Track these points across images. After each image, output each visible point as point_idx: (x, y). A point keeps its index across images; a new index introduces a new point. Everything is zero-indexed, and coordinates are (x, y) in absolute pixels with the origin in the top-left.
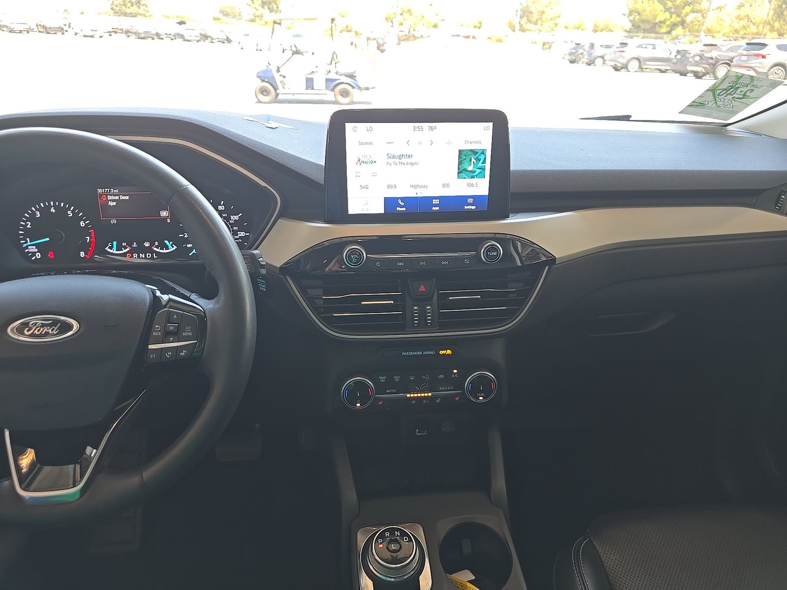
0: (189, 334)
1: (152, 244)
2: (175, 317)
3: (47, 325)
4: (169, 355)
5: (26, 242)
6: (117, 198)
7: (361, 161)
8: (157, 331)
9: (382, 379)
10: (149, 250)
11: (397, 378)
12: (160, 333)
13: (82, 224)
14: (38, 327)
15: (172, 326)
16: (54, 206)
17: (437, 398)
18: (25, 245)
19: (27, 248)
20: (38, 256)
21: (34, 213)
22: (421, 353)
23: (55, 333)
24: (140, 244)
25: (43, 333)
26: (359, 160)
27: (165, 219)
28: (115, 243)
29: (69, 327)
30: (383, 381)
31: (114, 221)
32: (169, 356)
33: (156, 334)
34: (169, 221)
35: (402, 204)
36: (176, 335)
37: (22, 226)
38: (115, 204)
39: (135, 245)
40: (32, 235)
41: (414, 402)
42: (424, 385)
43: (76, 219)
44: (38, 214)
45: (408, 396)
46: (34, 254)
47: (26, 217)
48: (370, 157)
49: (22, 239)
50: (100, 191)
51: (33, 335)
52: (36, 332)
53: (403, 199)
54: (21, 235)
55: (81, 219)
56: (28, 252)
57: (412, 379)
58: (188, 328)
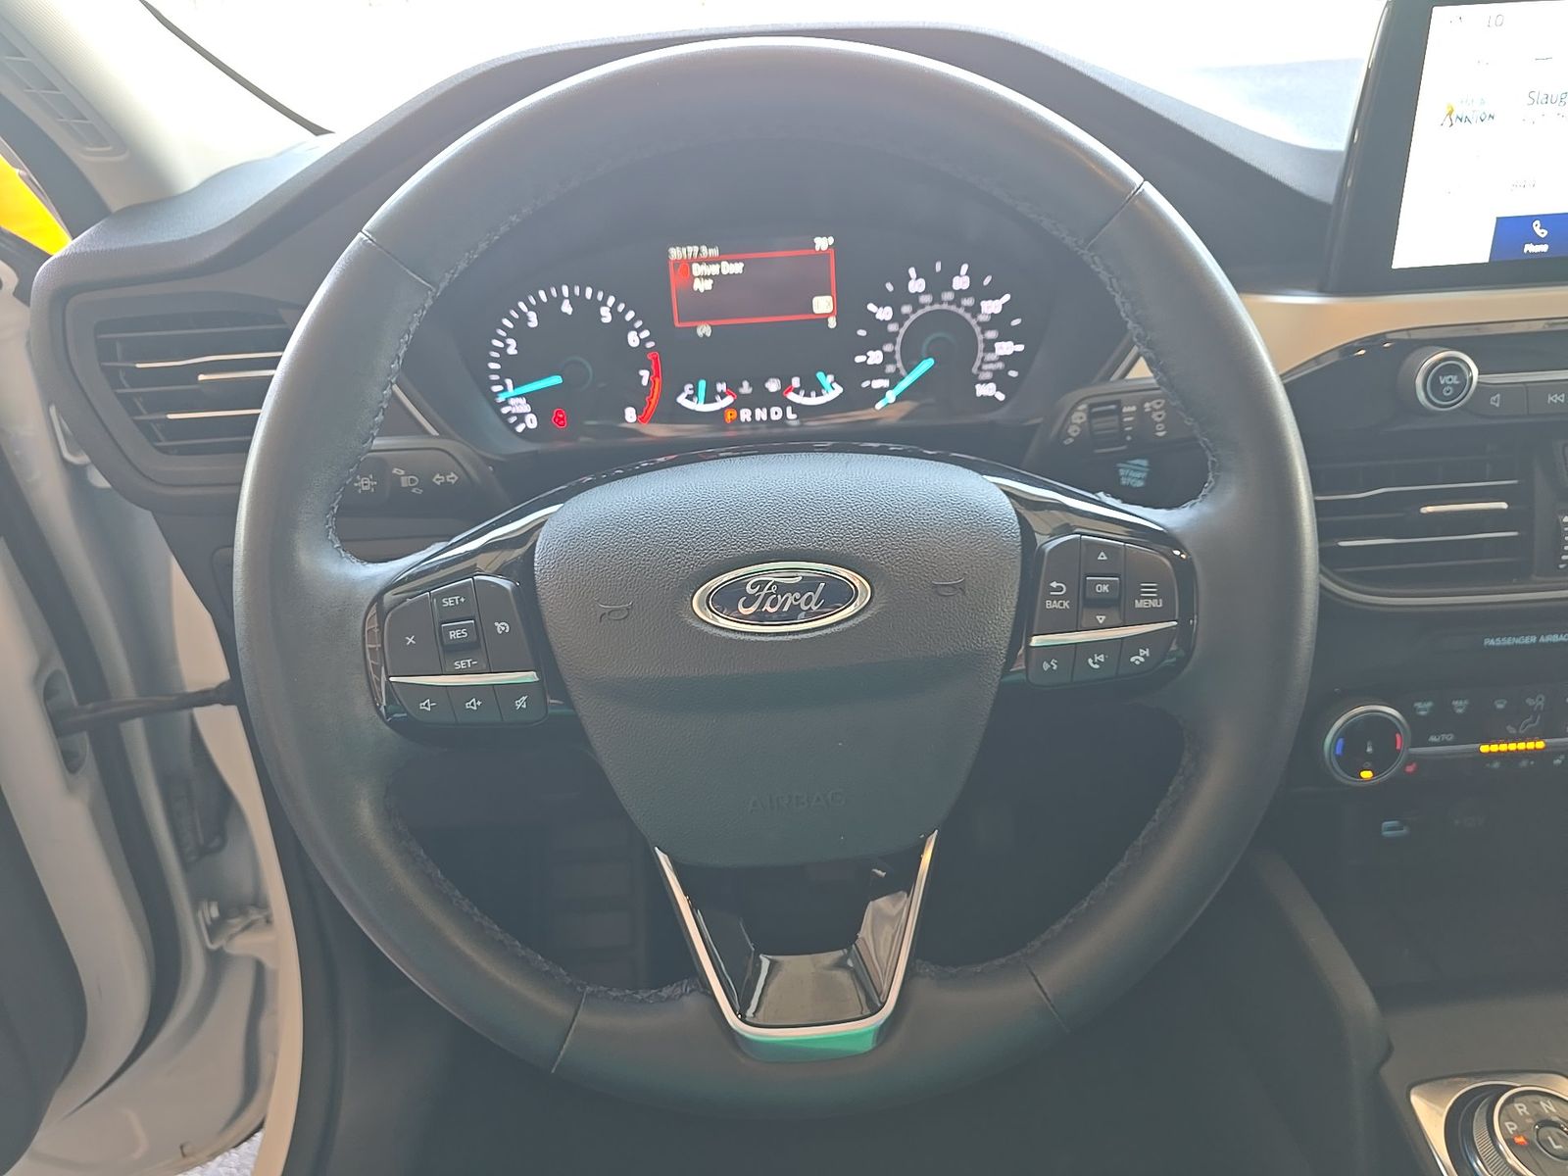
0: (1154, 603)
1: (786, 386)
2: (1102, 557)
3: (792, 588)
4: (1099, 662)
5: (505, 389)
6: (714, 269)
7: (1454, 117)
8: (1058, 598)
9: (1423, 708)
10: (779, 399)
11: (1460, 706)
12: (1066, 604)
13: (633, 339)
14: (772, 594)
15: (1103, 583)
16: (572, 297)
17: (1556, 755)
18: (501, 399)
19: (506, 403)
20: (532, 422)
21: (524, 317)
22: (1533, 639)
23: (815, 608)
24: (758, 384)
25: (786, 609)
26: (1450, 114)
27: (824, 318)
28: (702, 384)
29: (847, 595)
30: (1423, 713)
31: (704, 330)
32: (1097, 666)
33: (1056, 605)
34: (832, 323)
35: (1542, 233)
36: (1120, 607)
37: (496, 349)
38: (709, 287)
39: (746, 388)
40: (517, 371)
41: (1496, 765)
42: (1531, 723)
43: (620, 326)
44: (533, 322)
45: (1484, 749)
46: (521, 417)
47: (505, 328)
48: (1483, 102)
49: (497, 383)
50: (675, 253)
51: (760, 617)
52: (767, 607)
53: (1547, 220)
54: (495, 372)
55: (630, 326)
56: (510, 414)
57: (1500, 706)
58: (1149, 587)
